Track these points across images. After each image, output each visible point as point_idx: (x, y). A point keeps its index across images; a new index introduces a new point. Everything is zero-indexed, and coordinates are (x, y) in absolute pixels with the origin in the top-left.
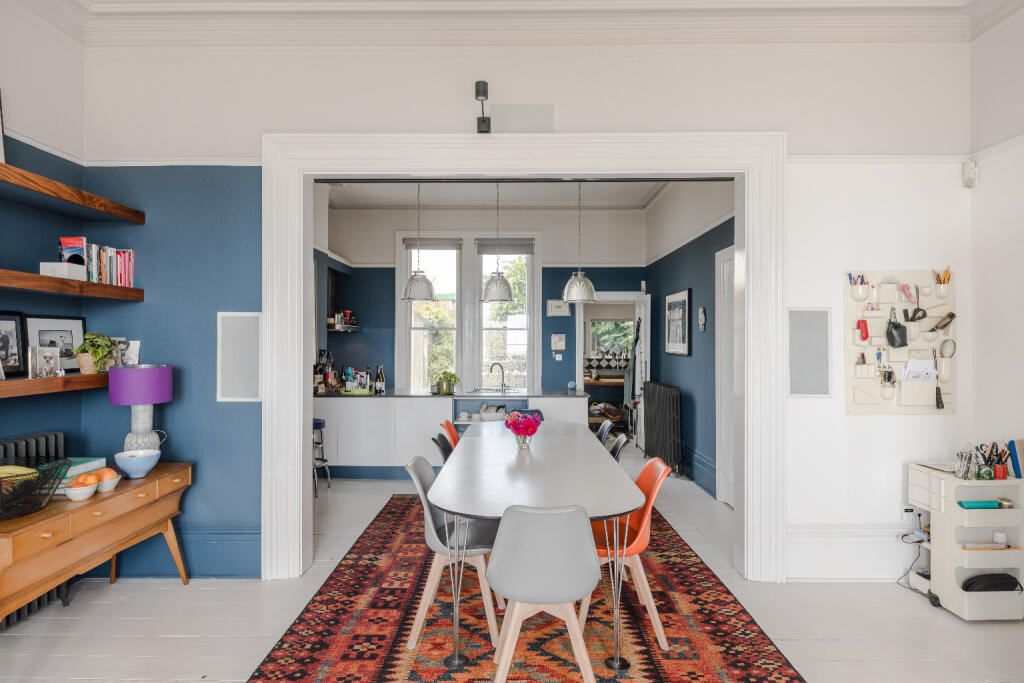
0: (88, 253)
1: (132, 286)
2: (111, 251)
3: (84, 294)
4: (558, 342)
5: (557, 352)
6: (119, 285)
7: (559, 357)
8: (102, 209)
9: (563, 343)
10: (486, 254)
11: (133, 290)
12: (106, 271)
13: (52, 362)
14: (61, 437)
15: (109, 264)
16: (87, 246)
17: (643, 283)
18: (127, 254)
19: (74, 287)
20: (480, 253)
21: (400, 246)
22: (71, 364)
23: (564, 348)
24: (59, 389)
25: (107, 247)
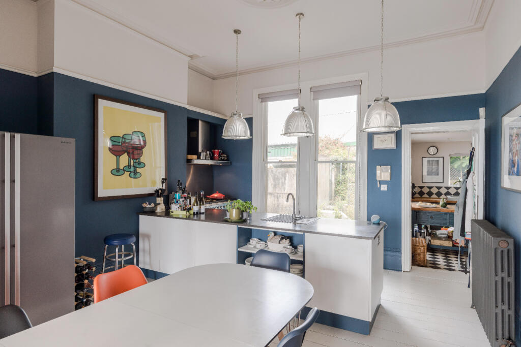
4: (383, 173)
5: (381, 182)
7: (384, 188)
9: (389, 174)
10: (322, 98)
17: (482, 111)
20: (316, 98)
21: (256, 100)
23: (388, 179)
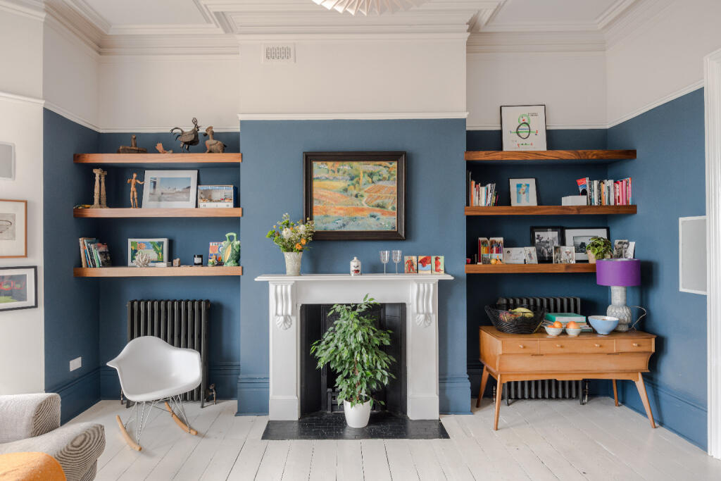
0: (590, 186)
1: (630, 204)
2: (610, 183)
3: (581, 213)
6: (618, 204)
8: (595, 157)
11: (632, 206)
12: (605, 196)
13: (570, 255)
14: (579, 300)
15: (609, 192)
16: (590, 183)
18: (624, 182)
19: (573, 210)
22: (581, 256)
24: (563, 271)
25: (606, 181)
